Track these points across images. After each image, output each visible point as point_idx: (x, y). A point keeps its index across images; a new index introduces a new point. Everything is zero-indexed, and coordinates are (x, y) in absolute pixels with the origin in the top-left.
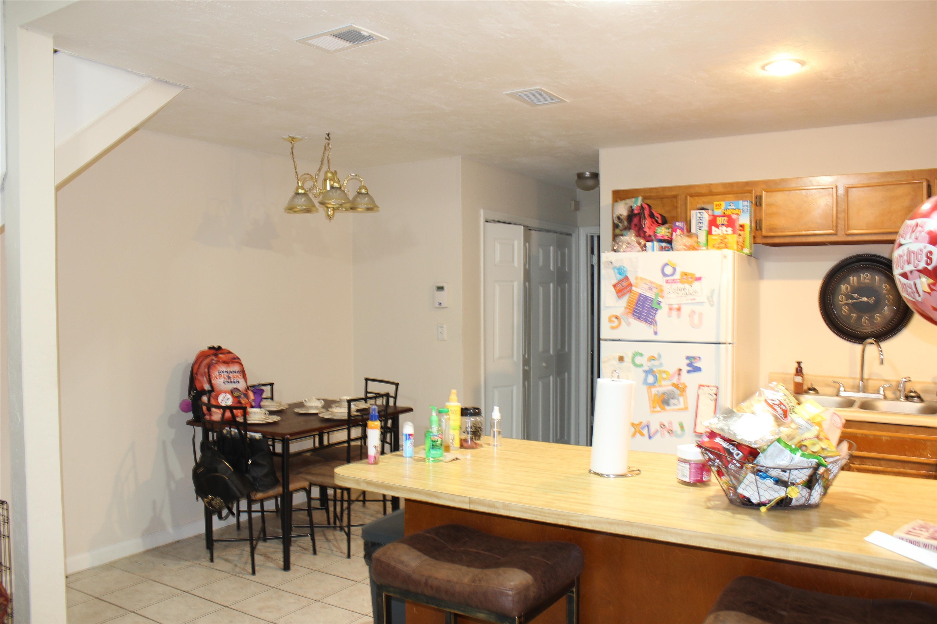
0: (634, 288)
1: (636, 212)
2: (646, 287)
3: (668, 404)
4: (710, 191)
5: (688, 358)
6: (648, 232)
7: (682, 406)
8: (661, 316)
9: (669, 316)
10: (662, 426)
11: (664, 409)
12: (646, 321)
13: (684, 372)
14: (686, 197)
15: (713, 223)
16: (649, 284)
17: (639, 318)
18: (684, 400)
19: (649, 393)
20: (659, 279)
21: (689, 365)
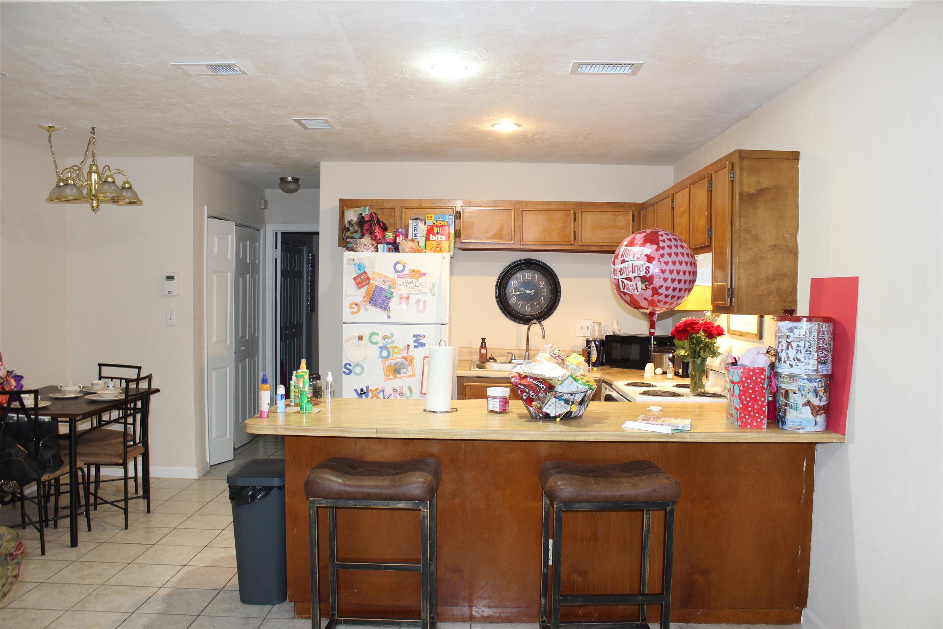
0: (371, 281)
1: (366, 219)
2: (382, 280)
3: (399, 373)
4: (421, 206)
5: (414, 336)
6: (379, 236)
7: (410, 373)
8: (393, 303)
9: (400, 303)
10: (395, 390)
11: (396, 377)
12: (381, 308)
13: (412, 347)
14: (402, 209)
15: (430, 231)
16: (383, 278)
17: (375, 305)
18: (412, 369)
19: (384, 364)
20: (391, 274)
21: (415, 341)
